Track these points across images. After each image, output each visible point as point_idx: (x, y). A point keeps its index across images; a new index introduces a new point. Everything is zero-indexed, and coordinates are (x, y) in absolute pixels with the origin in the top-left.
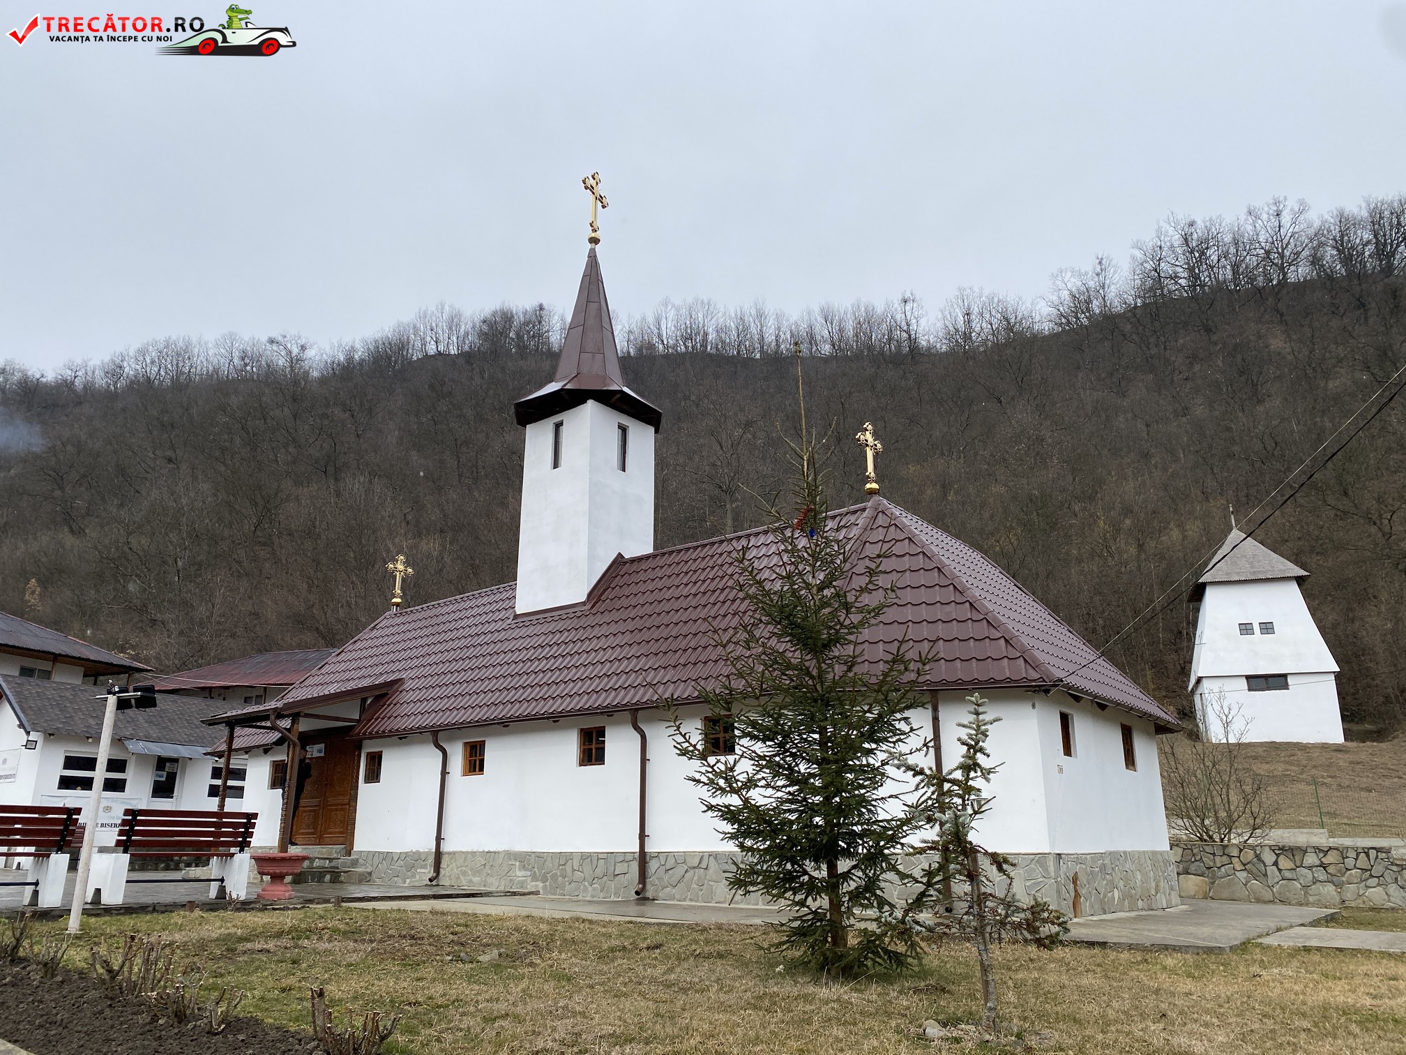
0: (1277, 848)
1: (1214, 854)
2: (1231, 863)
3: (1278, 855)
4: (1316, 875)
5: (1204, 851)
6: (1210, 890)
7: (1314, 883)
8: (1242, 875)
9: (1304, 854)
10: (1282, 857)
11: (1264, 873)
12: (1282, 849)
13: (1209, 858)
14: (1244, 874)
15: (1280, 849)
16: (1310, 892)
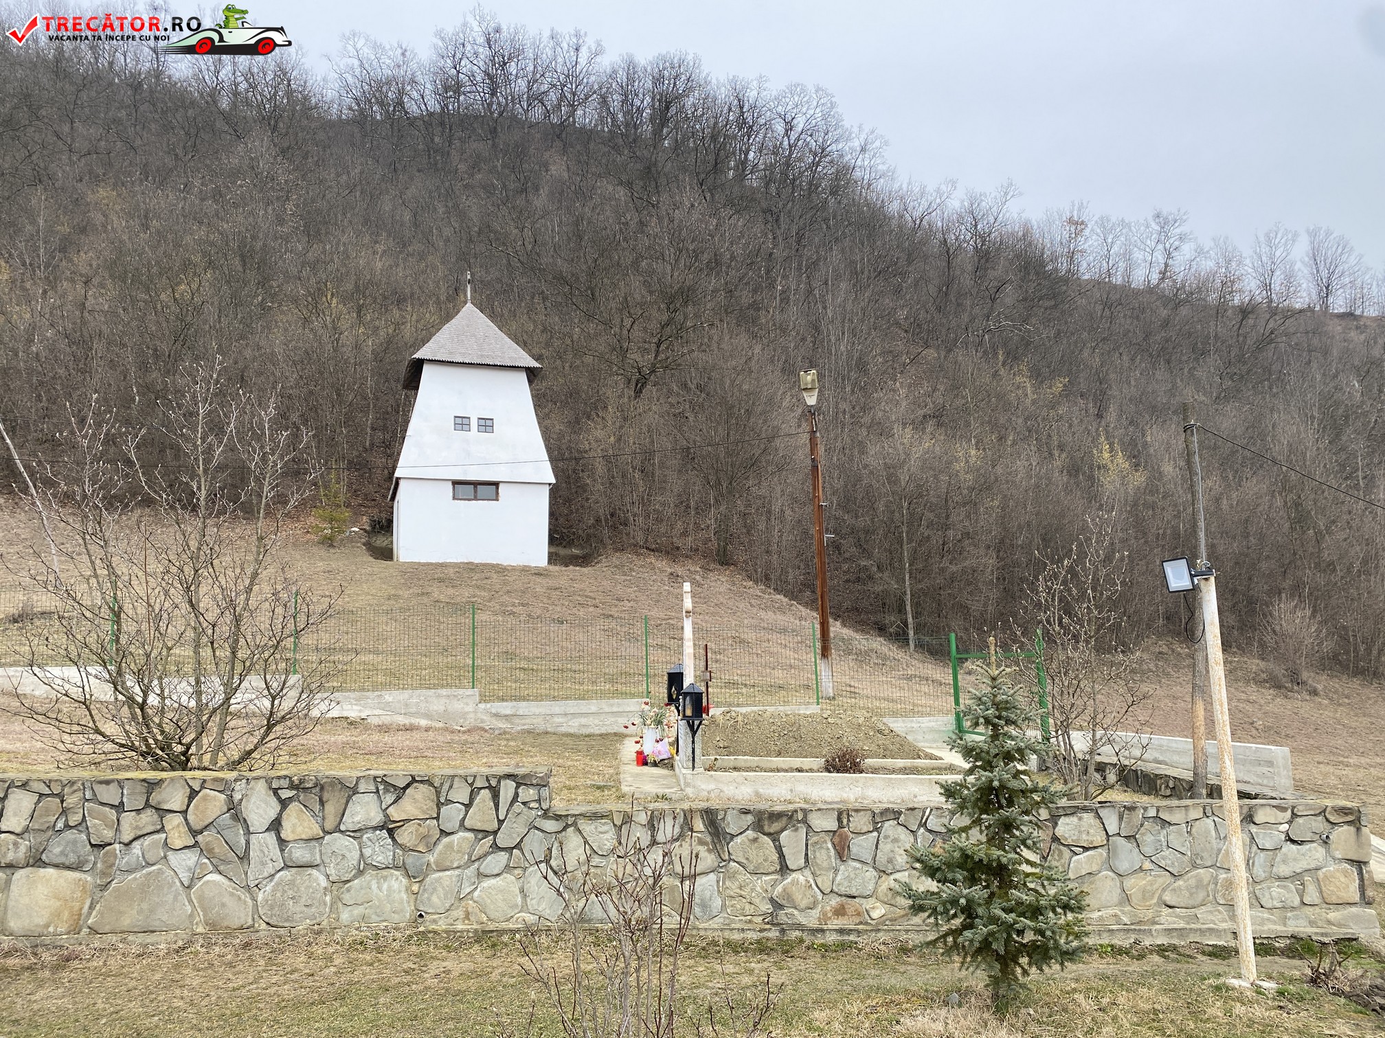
0: (285, 783)
1: (120, 808)
2: (162, 830)
3: (284, 804)
4: (367, 852)
5: (94, 799)
6: (91, 908)
7: (360, 873)
8: (184, 862)
9: (349, 798)
10: (294, 807)
11: (241, 853)
12: (298, 786)
13: (104, 819)
14: (191, 858)
15: (292, 786)
16: (347, 898)
